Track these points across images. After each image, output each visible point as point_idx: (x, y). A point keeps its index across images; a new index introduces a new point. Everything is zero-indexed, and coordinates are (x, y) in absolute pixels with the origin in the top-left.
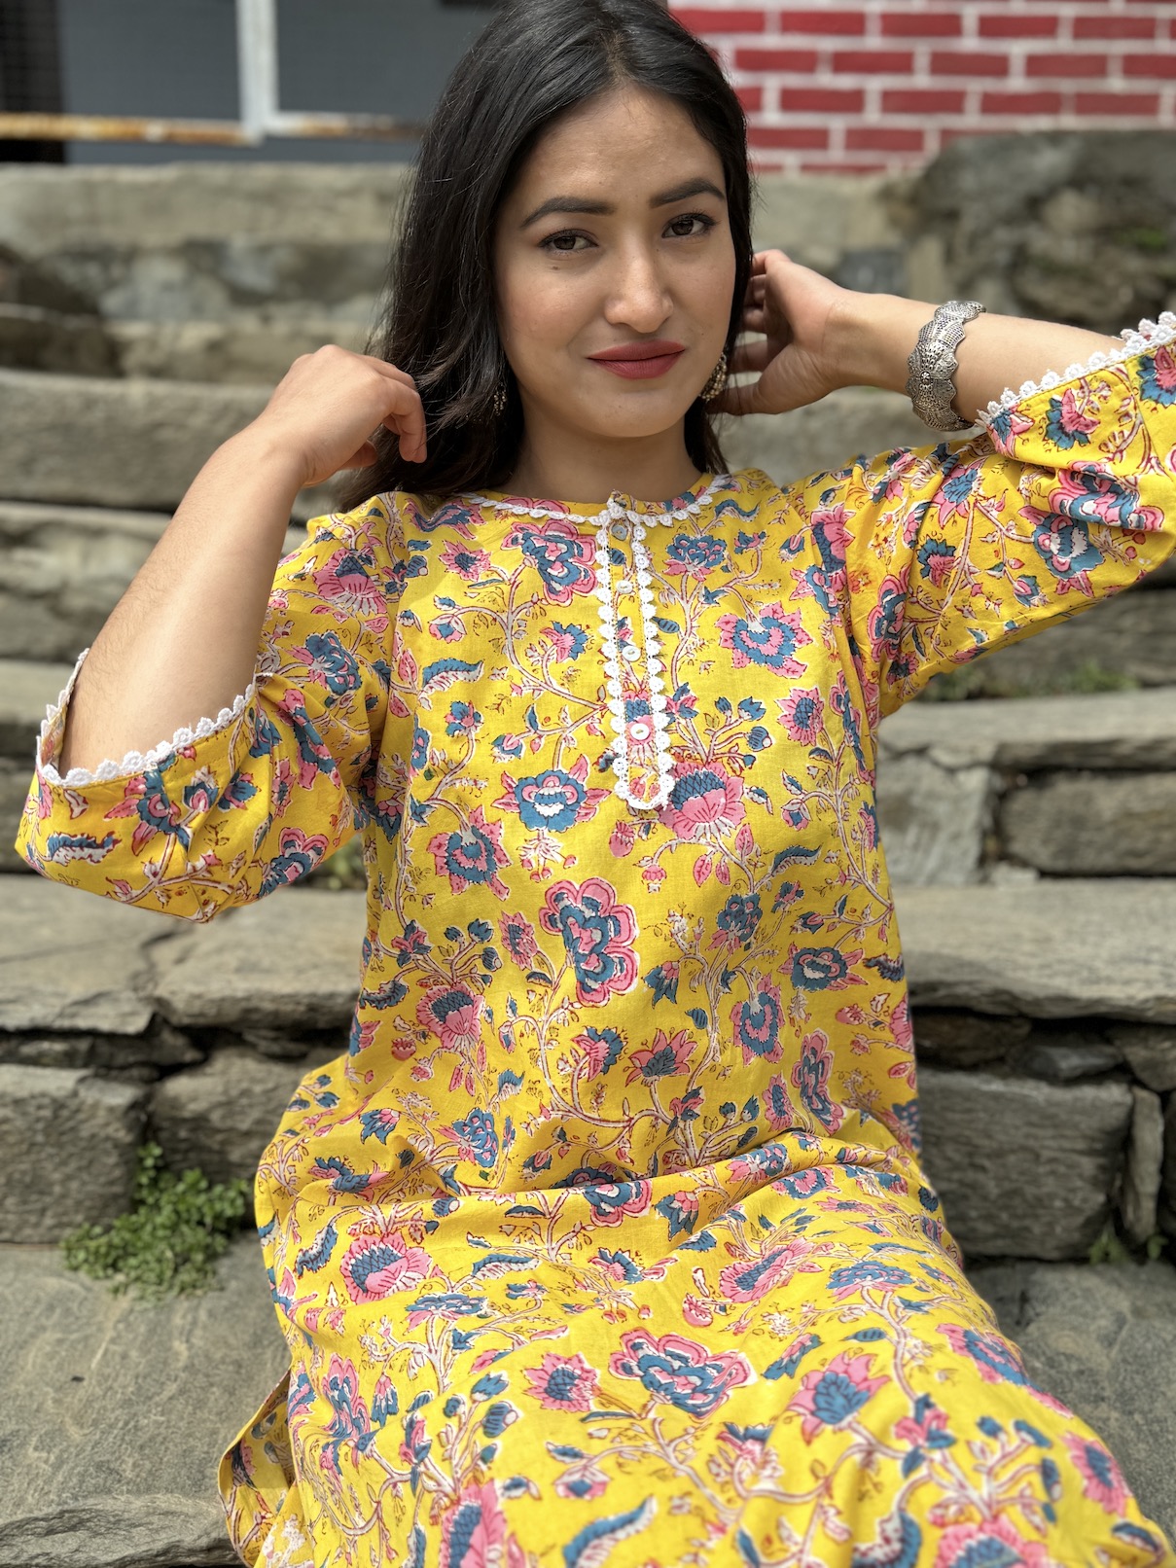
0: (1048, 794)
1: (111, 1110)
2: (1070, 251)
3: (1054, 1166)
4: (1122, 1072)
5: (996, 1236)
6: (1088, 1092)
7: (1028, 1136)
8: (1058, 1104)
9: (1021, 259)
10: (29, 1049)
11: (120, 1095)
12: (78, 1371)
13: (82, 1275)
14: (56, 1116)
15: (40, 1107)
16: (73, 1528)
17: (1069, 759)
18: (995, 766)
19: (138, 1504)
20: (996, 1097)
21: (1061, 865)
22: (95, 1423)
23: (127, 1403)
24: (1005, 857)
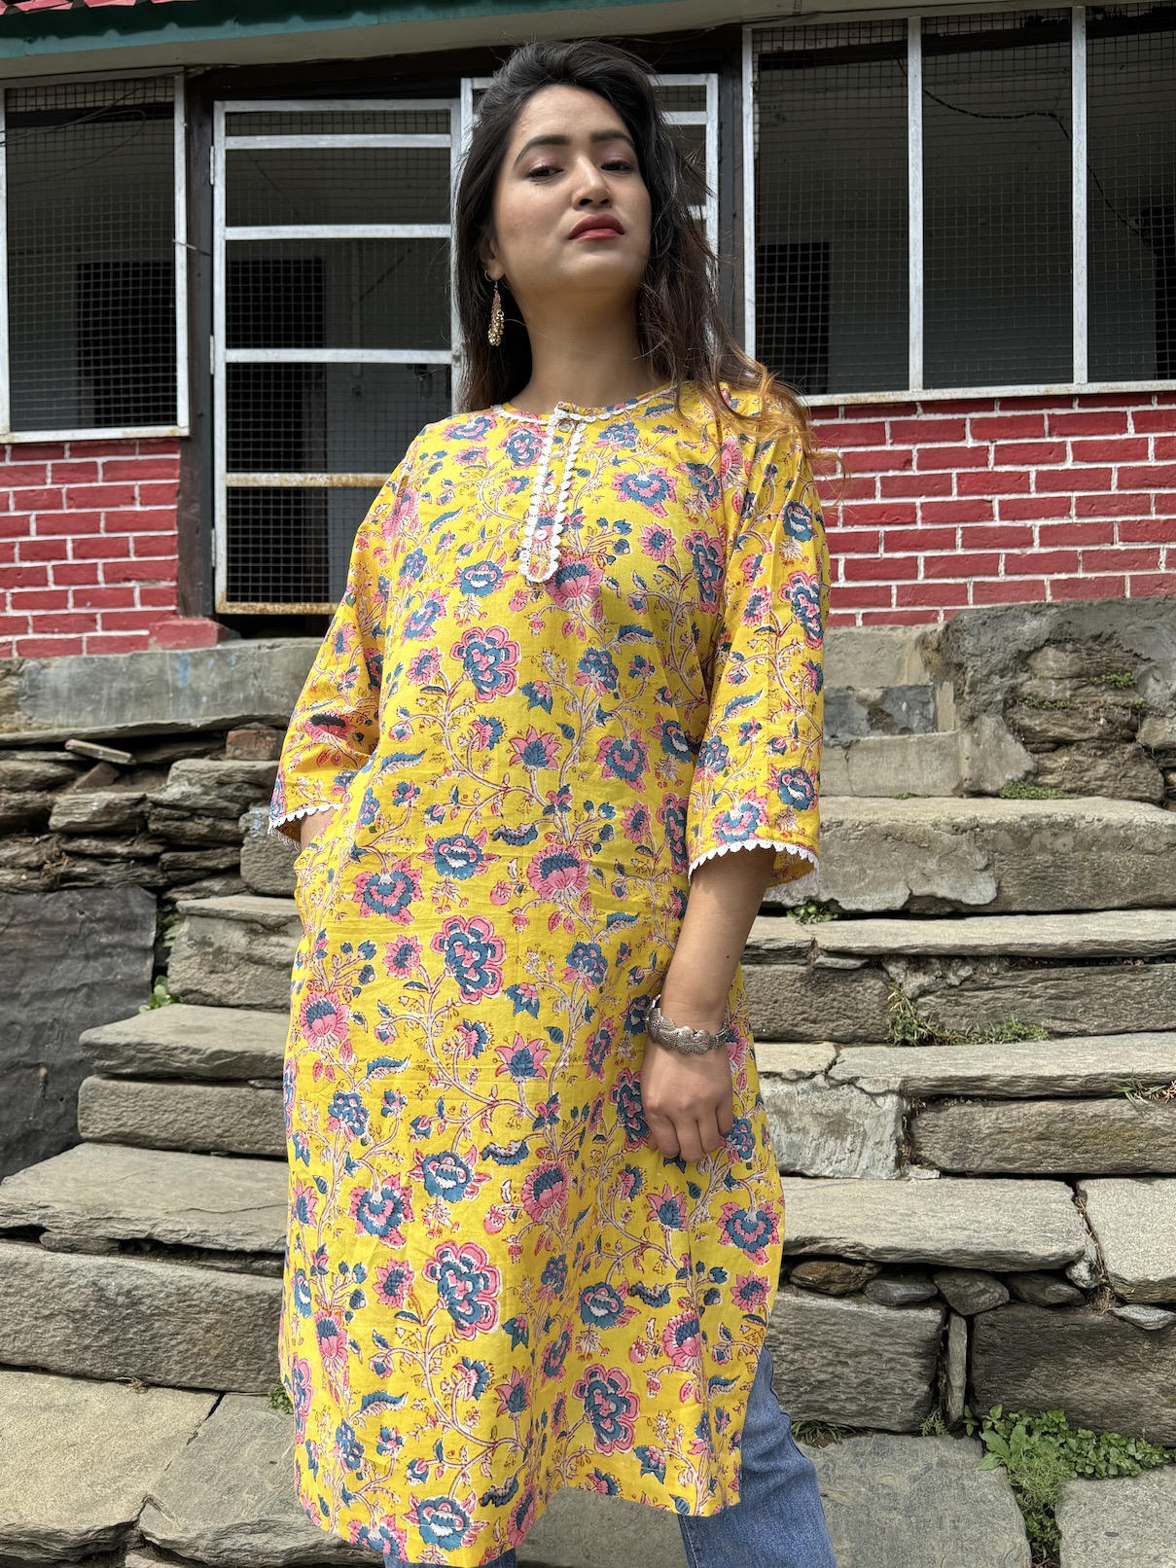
0: (943, 1114)
2: (1053, 691)
3: (893, 1365)
4: (936, 1300)
5: (859, 1414)
6: (913, 1313)
7: (873, 1343)
8: (891, 1321)
9: (1014, 699)
10: (257, 1265)
12: (274, 1459)
13: (280, 1411)
14: (270, 1308)
15: (261, 1301)
16: (265, 1531)
17: (955, 1090)
18: (901, 1093)
20: (852, 1315)
22: (281, 1483)
24: (917, 1161)
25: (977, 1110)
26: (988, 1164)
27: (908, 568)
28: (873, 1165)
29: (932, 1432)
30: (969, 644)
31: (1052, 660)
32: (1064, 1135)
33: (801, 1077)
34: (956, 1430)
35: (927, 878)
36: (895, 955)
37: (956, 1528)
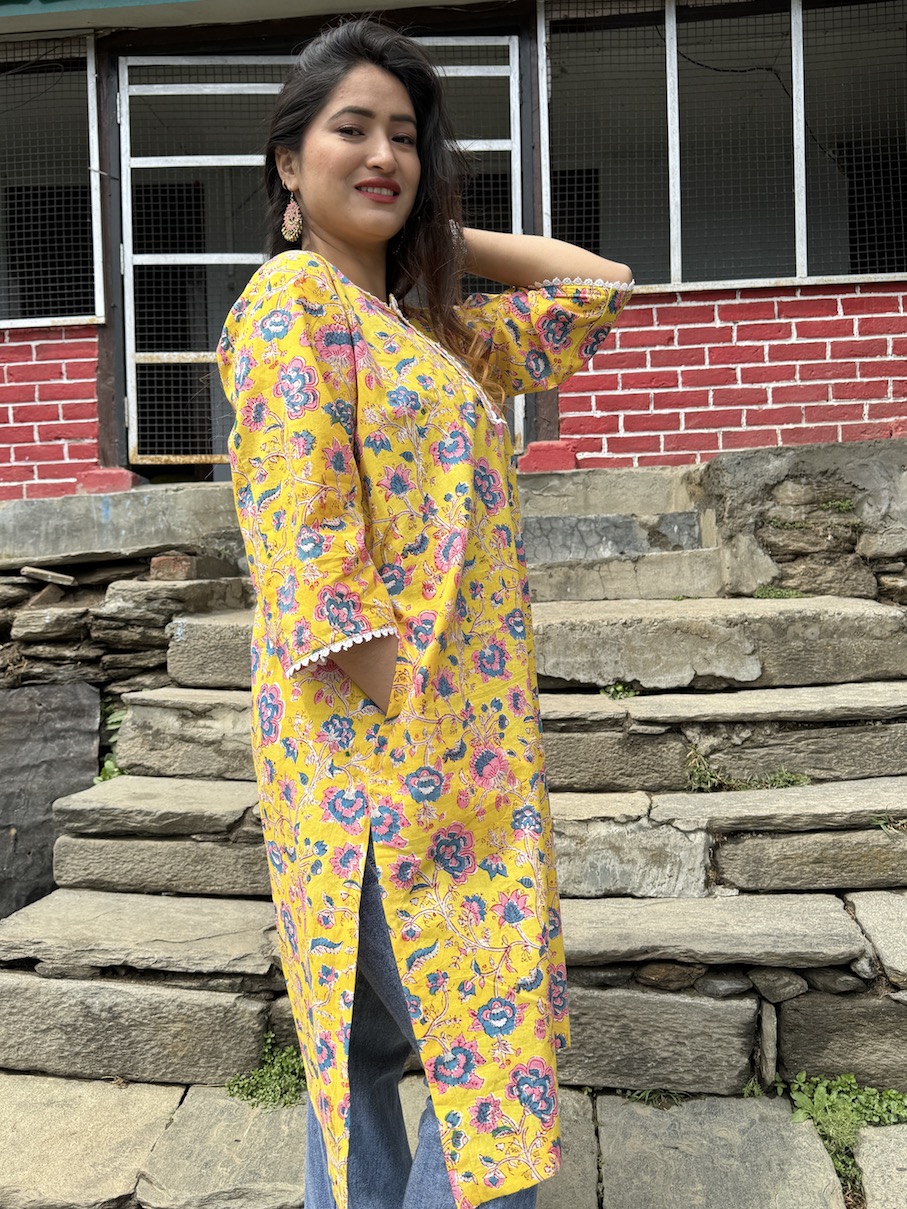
0: (740, 846)
1: (252, 1013)
2: (792, 514)
3: (720, 1043)
4: (751, 991)
5: (695, 1082)
6: (734, 1003)
7: (705, 1027)
8: (718, 1009)
9: (762, 521)
10: (213, 983)
11: (256, 1006)
12: (237, 1138)
13: (236, 1098)
14: (225, 1017)
15: (218, 1012)
16: (240, 1197)
17: (750, 826)
18: (708, 830)
19: (268, 1187)
20: (688, 1005)
21: (751, 886)
22: (247, 1157)
23: (261, 1149)
24: (720, 882)
25: (766, 841)
26: (776, 883)
27: (672, 422)
28: (687, 886)
29: (752, 1094)
30: (727, 479)
31: (791, 491)
32: (835, 859)
33: (630, 820)
34: (770, 1092)
35: (707, 661)
36: (691, 722)
37: (782, 1170)
